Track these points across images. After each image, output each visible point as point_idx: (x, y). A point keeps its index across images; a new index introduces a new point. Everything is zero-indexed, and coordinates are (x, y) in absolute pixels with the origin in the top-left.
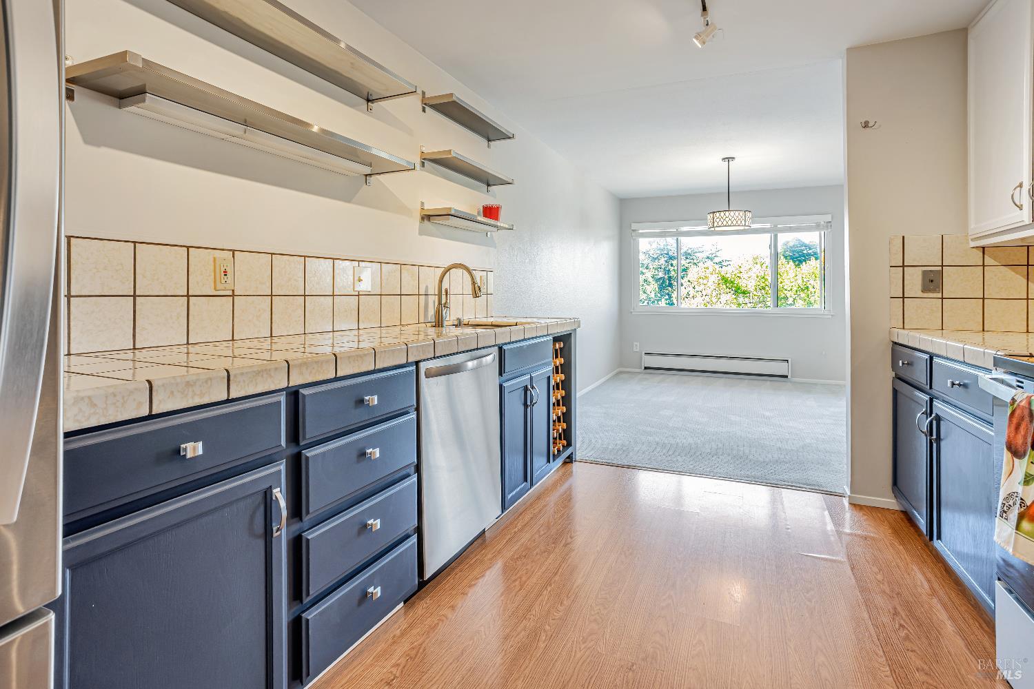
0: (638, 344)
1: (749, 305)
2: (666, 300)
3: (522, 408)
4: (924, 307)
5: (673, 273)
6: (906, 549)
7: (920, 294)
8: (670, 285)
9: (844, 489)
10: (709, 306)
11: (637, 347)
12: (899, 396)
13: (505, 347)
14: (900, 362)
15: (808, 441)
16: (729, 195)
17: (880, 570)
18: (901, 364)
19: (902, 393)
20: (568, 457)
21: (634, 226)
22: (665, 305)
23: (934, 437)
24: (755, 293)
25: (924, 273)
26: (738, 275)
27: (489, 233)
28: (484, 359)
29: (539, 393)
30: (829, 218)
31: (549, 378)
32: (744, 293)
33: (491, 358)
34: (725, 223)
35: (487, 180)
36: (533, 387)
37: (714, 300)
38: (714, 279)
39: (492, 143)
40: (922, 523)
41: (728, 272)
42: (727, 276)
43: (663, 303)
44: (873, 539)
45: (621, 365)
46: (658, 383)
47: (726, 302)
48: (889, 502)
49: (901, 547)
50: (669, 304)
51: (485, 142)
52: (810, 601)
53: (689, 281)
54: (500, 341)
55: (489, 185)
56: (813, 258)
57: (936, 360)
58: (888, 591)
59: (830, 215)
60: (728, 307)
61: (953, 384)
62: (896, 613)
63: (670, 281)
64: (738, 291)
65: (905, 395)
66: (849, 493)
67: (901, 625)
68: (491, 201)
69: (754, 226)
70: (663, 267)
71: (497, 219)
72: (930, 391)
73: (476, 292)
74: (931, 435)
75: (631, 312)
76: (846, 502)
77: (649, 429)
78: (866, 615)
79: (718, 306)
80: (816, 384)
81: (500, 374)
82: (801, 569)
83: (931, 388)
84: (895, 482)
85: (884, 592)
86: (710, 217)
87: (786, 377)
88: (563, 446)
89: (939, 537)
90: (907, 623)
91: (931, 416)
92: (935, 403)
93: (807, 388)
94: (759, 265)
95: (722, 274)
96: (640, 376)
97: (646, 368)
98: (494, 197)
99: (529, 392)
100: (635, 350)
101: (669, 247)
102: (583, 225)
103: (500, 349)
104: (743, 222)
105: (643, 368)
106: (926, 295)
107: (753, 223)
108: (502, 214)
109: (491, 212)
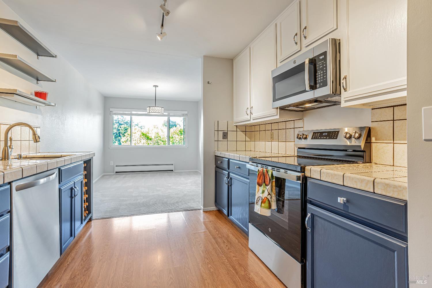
0: (112, 162)
1: (152, 144)
2: (118, 142)
3: (69, 199)
4: (223, 144)
5: (121, 131)
6: (221, 221)
7: (222, 140)
8: (120, 136)
9: (201, 207)
10: (137, 145)
11: (112, 163)
12: (217, 173)
13: (62, 168)
14: (219, 162)
15: (185, 193)
16: (155, 101)
17: (217, 230)
18: (219, 163)
19: (218, 172)
20: (89, 219)
21: (111, 110)
22: (117, 144)
23: (230, 184)
24: (154, 139)
25: (223, 133)
26: (148, 132)
27: (38, 107)
28: (51, 177)
29: (78, 190)
30: (186, 112)
31: (82, 182)
32: (150, 139)
33: (54, 176)
34: (154, 111)
35: (37, 77)
36: (75, 187)
37: (139, 142)
38: (139, 133)
39: (40, 57)
40: (225, 212)
41: (145, 131)
42: (144, 132)
43: (117, 143)
44: (212, 221)
45: (104, 172)
46: (123, 178)
47: (143, 142)
48: (214, 208)
49: (220, 221)
50: (119, 144)
51: (36, 56)
52: (201, 248)
53: (128, 134)
54: (59, 166)
55: (38, 80)
56: (174, 127)
57: (230, 160)
58: (220, 236)
59: (187, 112)
60: (144, 145)
61: (237, 167)
62: (224, 242)
63: (119, 134)
64: (148, 138)
65: (219, 172)
66: (203, 208)
67: (226, 245)
68: (39, 89)
69: (164, 114)
70: (116, 128)
71: (45, 99)
72: (228, 171)
73: (36, 139)
74: (229, 184)
75: (109, 148)
76: (202, 211)
77: (124, 199)
78: (217, 246)
79: (140, 144)
80: (182, 172)
81: (59, 183)
82: (196, 238)
83: (229, 169)
84: (216, 201)
85: (219, 237)
86: (148, 108)
87: (173, 170)
88: (87, 214)
89: (231, 215)
90: (227, 244)
91: (229, 178)
92: (230, 174)
93: (180, 174)
94: (156, 128)
95: (142, 131)
96: (114, 176)
97: (116, 172)
98: (42, 87)
99: (73, 190)
100: (111, 165)
101: (119, 120)
102: (88, 107)
103: (59, 169)
104: (161, 112)
105: (115, 172)
106: (224, 140)
107: (164, 112)
108: (49, 97)
109: (41, 95)
